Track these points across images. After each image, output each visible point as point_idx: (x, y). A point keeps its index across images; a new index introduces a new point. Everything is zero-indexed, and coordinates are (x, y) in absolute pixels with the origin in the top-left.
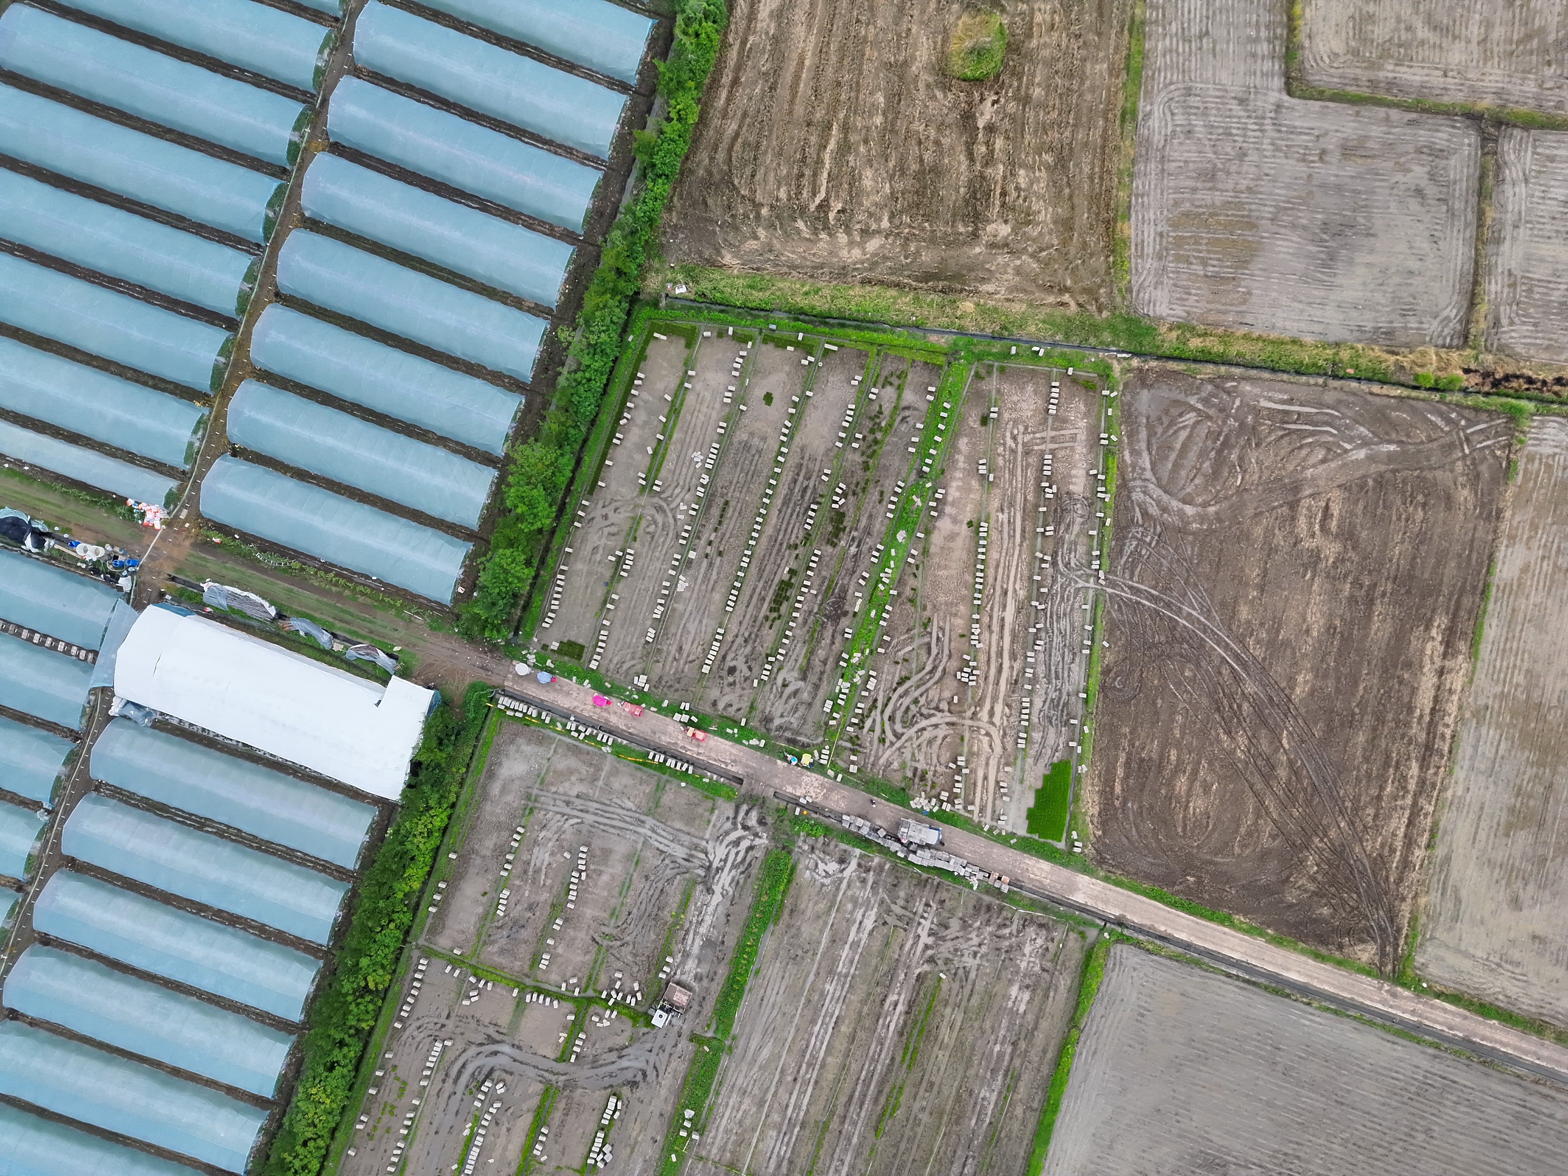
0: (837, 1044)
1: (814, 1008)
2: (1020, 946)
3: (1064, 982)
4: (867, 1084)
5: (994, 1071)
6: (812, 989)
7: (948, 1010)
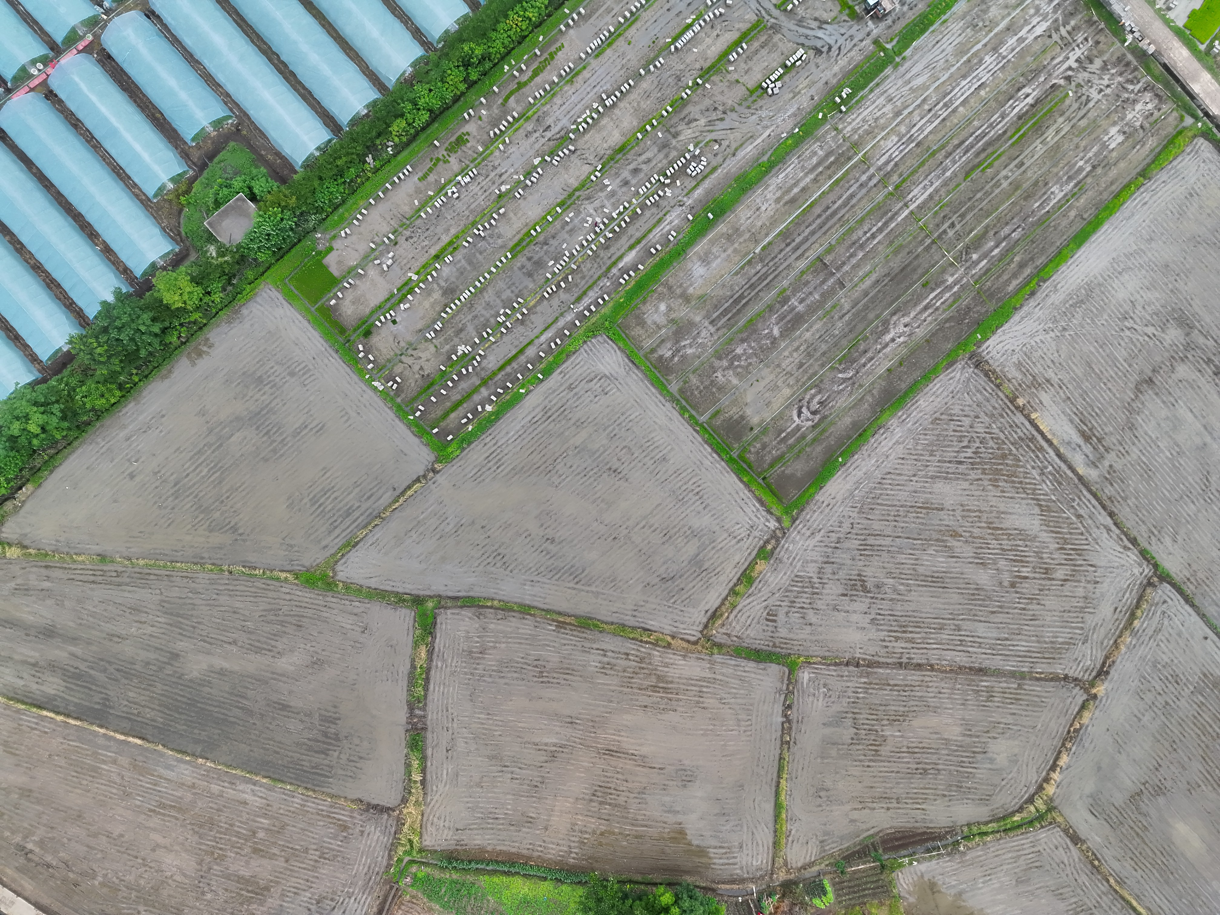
0: (972, 100)
1: (969, 68)
2: (1135, 101)
3: (1151, 143)
4: (978, 139)
5: (1070, 178)
6: (975, 54)
7: (1061, 120)
